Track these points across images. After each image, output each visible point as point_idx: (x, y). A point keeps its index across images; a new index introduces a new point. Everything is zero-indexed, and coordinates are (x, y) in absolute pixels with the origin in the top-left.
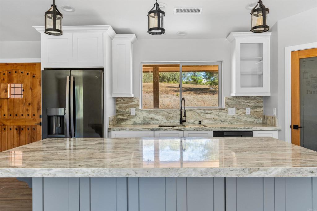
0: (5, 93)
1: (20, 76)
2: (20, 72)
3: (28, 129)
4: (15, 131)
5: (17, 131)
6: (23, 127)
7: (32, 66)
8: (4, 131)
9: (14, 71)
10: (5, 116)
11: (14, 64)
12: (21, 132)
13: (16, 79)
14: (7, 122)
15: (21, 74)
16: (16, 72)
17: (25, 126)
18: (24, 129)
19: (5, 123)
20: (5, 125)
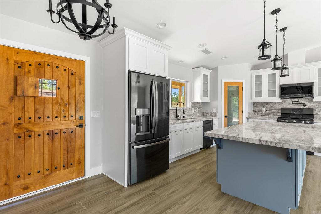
0: (34, 90)
1: (54, 70)
2: (55, 66)
3: (64, 133)
4: (46, 138)
5: (49, 137)
6: (57, 131)
7: (70, 62)
8: (30, 139)
9: (46, 64)
10: (30, 120)
11: (47, 55)
12: (54, 137)
13: (48, 73)
14: (35, 126)
15: (55, 69)
16: (48, 65)
17: (60, 130)
18: (59, 134)
19: (31, 128)
20: (31, 131)
